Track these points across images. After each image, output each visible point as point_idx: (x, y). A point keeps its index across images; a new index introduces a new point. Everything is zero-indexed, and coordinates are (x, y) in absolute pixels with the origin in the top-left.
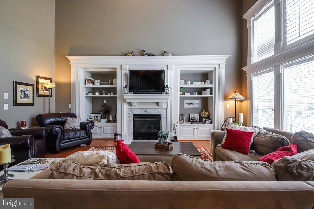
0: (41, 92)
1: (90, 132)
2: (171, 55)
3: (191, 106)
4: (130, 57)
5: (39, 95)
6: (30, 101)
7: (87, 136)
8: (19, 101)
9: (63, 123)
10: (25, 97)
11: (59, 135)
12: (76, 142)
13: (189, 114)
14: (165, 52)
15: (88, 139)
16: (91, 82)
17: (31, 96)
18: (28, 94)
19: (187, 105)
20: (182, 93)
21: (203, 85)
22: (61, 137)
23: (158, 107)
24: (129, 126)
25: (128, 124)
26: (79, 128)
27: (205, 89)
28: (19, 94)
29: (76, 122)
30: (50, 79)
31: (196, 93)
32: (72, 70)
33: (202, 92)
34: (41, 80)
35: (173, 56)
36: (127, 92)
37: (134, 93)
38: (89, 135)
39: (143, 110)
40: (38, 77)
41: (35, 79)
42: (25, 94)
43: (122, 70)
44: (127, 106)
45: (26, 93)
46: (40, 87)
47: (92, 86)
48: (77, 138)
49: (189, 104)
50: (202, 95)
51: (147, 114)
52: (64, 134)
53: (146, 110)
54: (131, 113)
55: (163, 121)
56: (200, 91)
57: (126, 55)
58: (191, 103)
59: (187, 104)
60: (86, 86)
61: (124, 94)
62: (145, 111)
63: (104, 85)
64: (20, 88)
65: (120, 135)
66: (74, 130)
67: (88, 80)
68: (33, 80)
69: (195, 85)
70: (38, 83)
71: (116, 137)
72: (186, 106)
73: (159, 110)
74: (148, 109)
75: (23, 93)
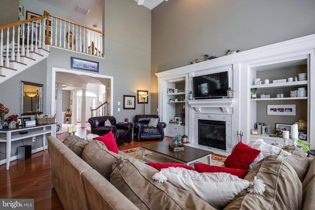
0: (140, 101)
1: (162, 130)
2: (235, 52)
3: (278, 113)
4: (195, 65)
5: (139, 103)
6: (133, 106)
7: (160, 134)
8: (126, 106)
9: (147, 122)
10: (130, 104)
11: (140, 129)
12: (151, 136)
13: (276, 124)
14: (229, 51)
15: (161, 135)
16: (172, 90)
17: (133, 103)
18: (131, 102)
19: (272, 111)
20: (255, 96)
21: (291, 82)
22: (141, 131)
23: (222, 113)
24: (195, 130)
25: (193, 128)
26: (156, 127)
27: (296, 88)
28: (126, 102)
29: (154, 122)
30: (147, 92)
31: (280, 95)
32: (159, 83)
33: (290, 93)
34: (140, 93)
35: (238, 53)
36: (191, 98)
37: (196, 99)
38: (162, 133)
39: (206, 115)
40: (138, 91)
41: (136, 92)
42: (129, 102)
43: (189, 78)
44: (193, 111)
45: (131, 101)
46: (140, 97)
47: (172, 94)
48: (152, 133)
49: (275, 110)
50: (290, 97)
51: (211, 119)
52: (143, 129)
53: (209, 115)
54: (196, 117)
55: (228, 129)
56: (287, 91)
57: (192, 63)
58: (280, 109)
59: (271, 109)
60: (168, 94)
61: (189, 100)
62: (209, 117)
63: (180, 93)
64: (127, 98)
65: (187, 137)
66: (153, 127)
67: (170, 90)
68: (135, 93)
69: (276, 84)
70: (138, 95)
71: (183, 138)
72: (270, 113)
73: (223, 116)
74: (211, 115)
75: (128, 102)
